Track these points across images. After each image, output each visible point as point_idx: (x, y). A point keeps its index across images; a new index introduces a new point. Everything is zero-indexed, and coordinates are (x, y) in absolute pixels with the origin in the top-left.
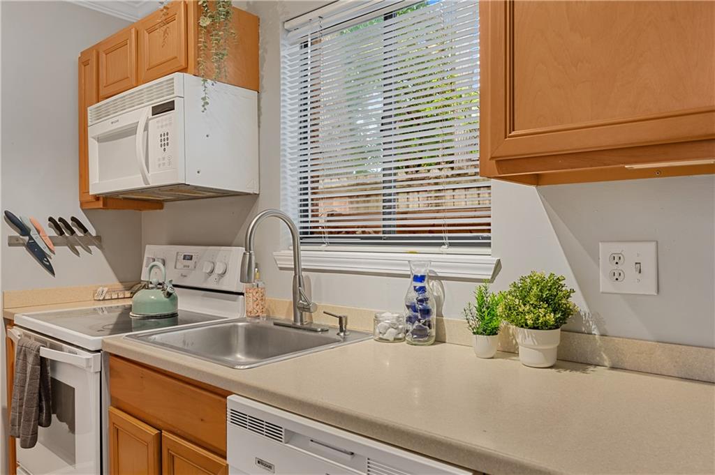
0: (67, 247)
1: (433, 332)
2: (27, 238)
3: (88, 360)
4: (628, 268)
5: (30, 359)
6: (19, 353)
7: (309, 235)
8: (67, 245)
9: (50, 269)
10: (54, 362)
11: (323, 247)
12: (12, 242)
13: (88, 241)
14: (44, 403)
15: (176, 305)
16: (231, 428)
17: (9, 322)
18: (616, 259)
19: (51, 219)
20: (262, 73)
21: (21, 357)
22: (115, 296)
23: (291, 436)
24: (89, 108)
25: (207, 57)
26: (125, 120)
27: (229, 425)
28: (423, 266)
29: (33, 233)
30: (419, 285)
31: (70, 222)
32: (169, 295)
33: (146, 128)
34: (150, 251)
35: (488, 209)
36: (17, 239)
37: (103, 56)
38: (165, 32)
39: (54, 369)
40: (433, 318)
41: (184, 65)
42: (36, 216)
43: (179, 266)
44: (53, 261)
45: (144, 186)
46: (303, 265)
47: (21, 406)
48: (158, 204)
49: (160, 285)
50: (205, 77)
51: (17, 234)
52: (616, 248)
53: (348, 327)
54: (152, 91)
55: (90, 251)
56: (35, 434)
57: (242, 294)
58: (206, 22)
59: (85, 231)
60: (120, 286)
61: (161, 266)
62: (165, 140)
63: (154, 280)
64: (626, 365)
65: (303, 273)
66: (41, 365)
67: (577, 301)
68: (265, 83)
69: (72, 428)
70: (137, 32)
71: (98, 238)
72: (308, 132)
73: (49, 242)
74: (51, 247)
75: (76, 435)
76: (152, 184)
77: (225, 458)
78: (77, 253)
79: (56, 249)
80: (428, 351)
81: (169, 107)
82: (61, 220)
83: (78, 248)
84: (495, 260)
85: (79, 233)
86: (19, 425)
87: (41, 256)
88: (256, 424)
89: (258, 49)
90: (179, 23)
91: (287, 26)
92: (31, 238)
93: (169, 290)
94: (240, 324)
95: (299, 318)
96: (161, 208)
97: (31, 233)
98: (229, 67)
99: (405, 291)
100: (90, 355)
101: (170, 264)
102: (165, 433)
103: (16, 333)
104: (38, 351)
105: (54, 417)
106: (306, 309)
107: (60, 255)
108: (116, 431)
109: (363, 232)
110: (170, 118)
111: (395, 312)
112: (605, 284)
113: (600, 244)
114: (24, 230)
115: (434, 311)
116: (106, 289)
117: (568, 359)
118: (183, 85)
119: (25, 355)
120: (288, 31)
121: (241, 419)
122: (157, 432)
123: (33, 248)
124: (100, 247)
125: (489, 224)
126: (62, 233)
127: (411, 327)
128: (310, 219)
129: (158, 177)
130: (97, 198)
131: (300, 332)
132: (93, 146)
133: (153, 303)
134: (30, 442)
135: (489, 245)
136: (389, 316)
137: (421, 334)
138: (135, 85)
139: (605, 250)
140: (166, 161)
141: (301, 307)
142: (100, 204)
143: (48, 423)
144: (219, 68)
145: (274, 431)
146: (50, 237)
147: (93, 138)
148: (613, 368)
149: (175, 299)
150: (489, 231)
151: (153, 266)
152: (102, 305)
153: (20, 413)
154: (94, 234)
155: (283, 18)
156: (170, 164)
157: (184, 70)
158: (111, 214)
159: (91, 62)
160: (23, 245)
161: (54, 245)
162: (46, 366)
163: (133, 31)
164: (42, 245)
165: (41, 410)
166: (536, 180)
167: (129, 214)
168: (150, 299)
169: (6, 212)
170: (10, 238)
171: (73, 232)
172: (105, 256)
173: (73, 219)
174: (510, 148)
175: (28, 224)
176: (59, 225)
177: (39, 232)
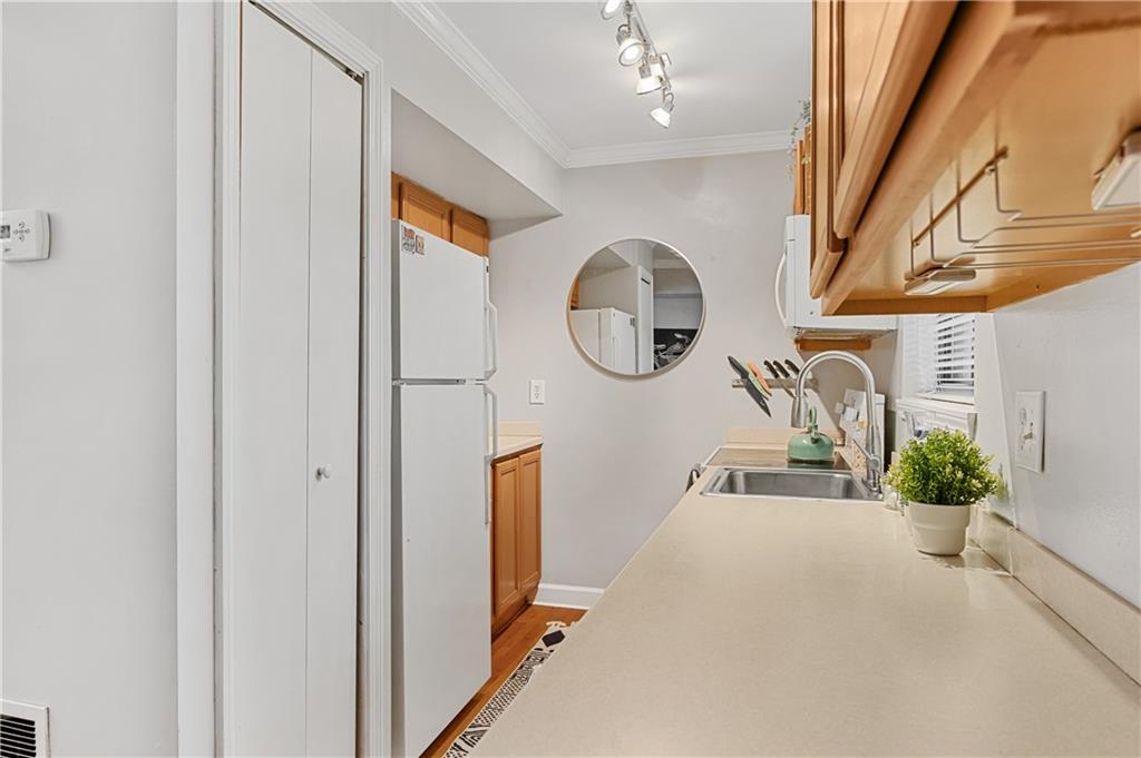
0: (782, 390)
2: (746, 381)
4: (1027, 430)
8: (782, 387)
9: (766, 409)
12: (735, 384)
19: (766, 363)
29: (751, 376)
31: (786, 366)
36: (738, 381)
42: (754, 361)
44: (769, 403)
51: (738, 377)
71: (815, 381)
73: (765, 384)
74: (767, 388)
78: (793, 396)
79: (771, 390)
82: (775, 363)
83: (793, 391)
85: (782, 376)
87: (758, 397)
92: (749, 380)
97: (750, 377)
107: (776, 397)
114: (744, 374)
123: (751, 389)
124: (816, 390)
126: (777, 376)
133: (805, 448)
146: (766, 380)
154: (809, 377)
160: (743, 387)
161: (770, 387)
164: (759, 388)
169: (729, 358)
170: (734, 381)
171: (787, 375)
173: (787, 362)
175: (746, 368)
176: (774, 368)
177: (756, 375)
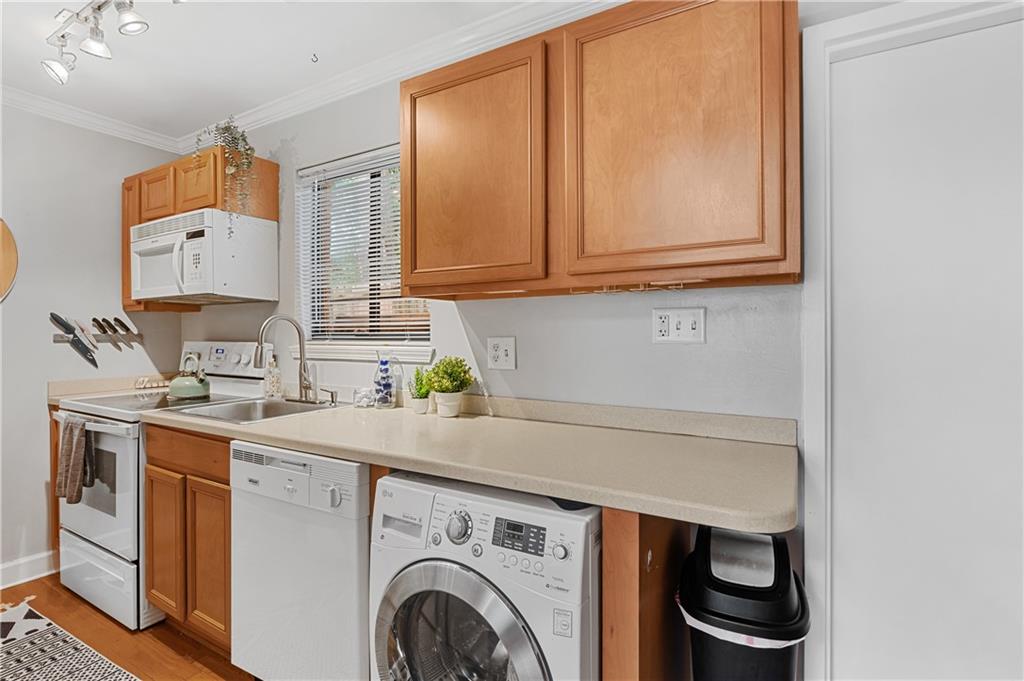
0: (109, 344)
1: (394, 399)
2: (71, 336)
3: (128, 429)
4: (501, 353)
5: (77, 432)
6: (65, 429)
7: (319, 333)
8: (109, 341)
9: (93, 362)
10: (97, 434)
11: (327, 342)
12: (57, 340)
13: (130, 338)
14: (88, 468)
15: (208, 389)
16: (233, 461)
17: (54, 408)
18: (496, 348)
19: (94, 320)
20: (280, 207)
21: (68, 432)
22: (155, 385)
23: (271, 460)
24: (132, 228)
25: (233, 196)
26: (163, 241)
27: (232, 459)
28: (387, 354)
29: (78, 332)
30: (383, 367)
31: (113, 322)
32: (202, 381)
33: (181, 248)
34: (188, 346)
35: (428, 316)
36: (62, 336)
37: (145, 186)
38: (198, 174)
39: (97, 441)
40: (393, 390)
41: (213, 202)
42: (82, 318)
43: (213, 358)
44: (96, 356)
45: (179, 294)
46: (307, 356)
47: (67, 471)
48: (196, 308)
49: (194, 374)
50: (232, 211)
51: (61, 333)
52: (496, 341)
53: (338, 400)
54: (188, 220)
55: (132, 347)
56: (80, 492)
57: (263, 379)
58: (231, 170)
59: (127, 329)
60: (160, 377)
61: (196, 359)
62: (197, 259)
63: (189, 369)
64: (501, 414)
65: (308, 362)
66: (86, 437)
67: (475, 374)
68: (283, 215)
69: (113, 490)
70: (175, 170)
71: (140, 336)
72: (321, 254)
73: (93, 340)
74: (95, 343)
75: (117, 494)
76: (186, 293)
77: (228, 485)
78: (120, 349)
79: (98, 345)
80: (389, 412)
81: (200, 234)
82: (104, 320)
83: (121, 344)
84: (430, 349)
85: (121, 332)
86: (66, 487)
87: (84, 351)
88: (248, 457)
89: (278, 189)
90: (209, 168)
91: (300, 173)
92: (75, 336)
93: (201, 376)
94: (258, 401)
95: (304, 395)
96: (199, 310)
97: (76, 332)
98: (252, 203)
99: (374, 373)
100: (129, 426)
101: (205, 357)
102: (188, 476)
103: (61, 415)
104: (84, 425)
105: (97, 481)
106: (308, 388)
107: (104, 351)
108: (150, 481)
109: (359, 331)
110: (201, 243)
111: (368, 388)
112: (491, 364)
113: (489, 340)
114: (69, 329)
115: (394, 385)
116: (146, 379)
117: (471, 411)
118: (211, 218)
119: (71, 430)
120: (302, 177)
121: (239, 455)
122: (181, 476)
123: (77, 344)
124: (142, 343)
125: (428, 326)
126: (105, 332)
127: (378, 397)
128: (317, 321)
129: (191, 288)
130: (139, 302)
131: (306, 405)
132: (135, 260)
134: (76, 499)
135: (429, 340)
136: (364, 390)
137: (384, 400)
138: (172, 212)
139: (491, 342)
140: (198, 276)
141: (305, 387)
142: (142, 307)
143: (92, 484)
144: (242, 204)
145: (259, 459)
146: (94, 336)
147: (136, 253)
148: (494, 416)
149: (208, 384)
150: (428, 330)
151: (189, 358)
152: (143, 392)
153: (66, 477)
154: (136, 332)
155: (298, 167)
156: (201, 277)
157: (213, 206)
158: (152, 316)
159: (134, 189)
160: (68, 341)
161: (98, 341)
162: (90, 438)
163: (172, 169)
164: (86, 342)
165: (85, 473)
166: (453, 298)
167: (170, 315)
168: (185, 385)
169: (51, 314)
170: (55, 336)
171: (115, 331)
172: (147, 351)
173: (116, 320)
174: (415, 280)
175: (73, 324)
176: (102, 325)
177: (83, 331)
